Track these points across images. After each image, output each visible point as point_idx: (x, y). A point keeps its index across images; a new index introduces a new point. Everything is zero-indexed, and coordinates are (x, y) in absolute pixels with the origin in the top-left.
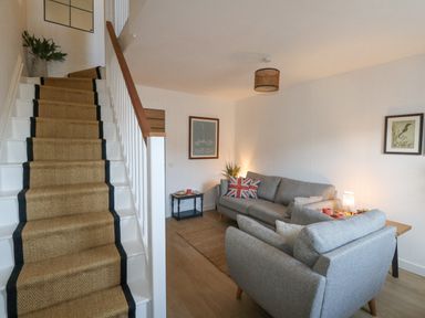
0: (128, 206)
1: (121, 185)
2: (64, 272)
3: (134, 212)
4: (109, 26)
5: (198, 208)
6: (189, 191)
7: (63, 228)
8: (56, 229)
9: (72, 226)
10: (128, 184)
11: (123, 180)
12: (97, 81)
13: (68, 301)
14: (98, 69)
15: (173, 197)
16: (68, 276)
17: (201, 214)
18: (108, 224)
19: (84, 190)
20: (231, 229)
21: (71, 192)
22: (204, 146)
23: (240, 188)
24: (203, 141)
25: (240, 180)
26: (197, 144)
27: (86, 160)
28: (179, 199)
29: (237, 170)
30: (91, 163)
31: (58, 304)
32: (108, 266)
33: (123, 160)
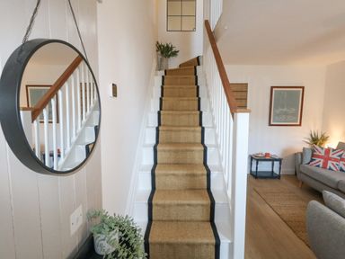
0: (217, 163)
1: (212, 146)
2: (176, 202)
3: (221, 169)
4: (207, 23)
5: (276, 170)
6: (267, 155)
7: (176, 172)
8: (172, 172)
9: (181, 172)
10: (217, 146)
11: (214, 143)
12: (198, 67)
13: (177, 221)
14: (198, 58)
15: (252, 158)
16: (178, 205)
17: (279, 177)
18: (202, 175)
19: (188, 148)
20: (315, 203)
21: (181, 148)
22: (286, 114)
23: (327, 159)
24: (285, 110)
25: (328, 151)
26: (278, 112)
27: (189, 126)
28: (258, 160)
29: (324, 139)
30: (193, 129)
31: (172, 221)
32: (202, 205)
33: (214, 127)
